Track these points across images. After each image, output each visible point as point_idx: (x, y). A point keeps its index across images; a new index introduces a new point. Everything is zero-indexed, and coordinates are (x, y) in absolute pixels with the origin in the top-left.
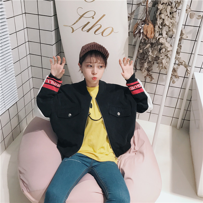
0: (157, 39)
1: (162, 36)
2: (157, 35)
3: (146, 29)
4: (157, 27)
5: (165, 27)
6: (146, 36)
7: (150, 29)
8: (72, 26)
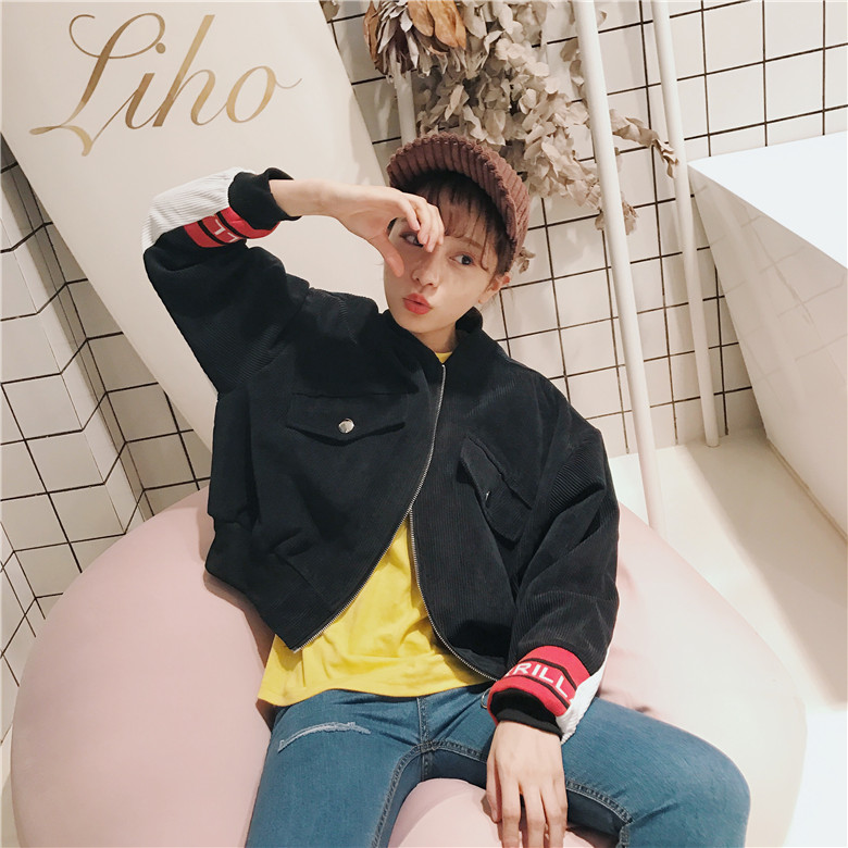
0: (487, 47)
1: (501, 28)
2: (479, 28)
7: (442, 7)
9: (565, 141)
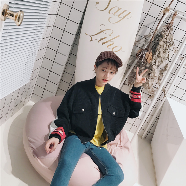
0: (152, 65)
1: (155, 63)
2: (153, 62)
3: (148, 55)
4: (155, 56)
5: (159, 58)
6: (146, 60)
7: (150, 57)
8: (91, 36)
9: (152, 83)
